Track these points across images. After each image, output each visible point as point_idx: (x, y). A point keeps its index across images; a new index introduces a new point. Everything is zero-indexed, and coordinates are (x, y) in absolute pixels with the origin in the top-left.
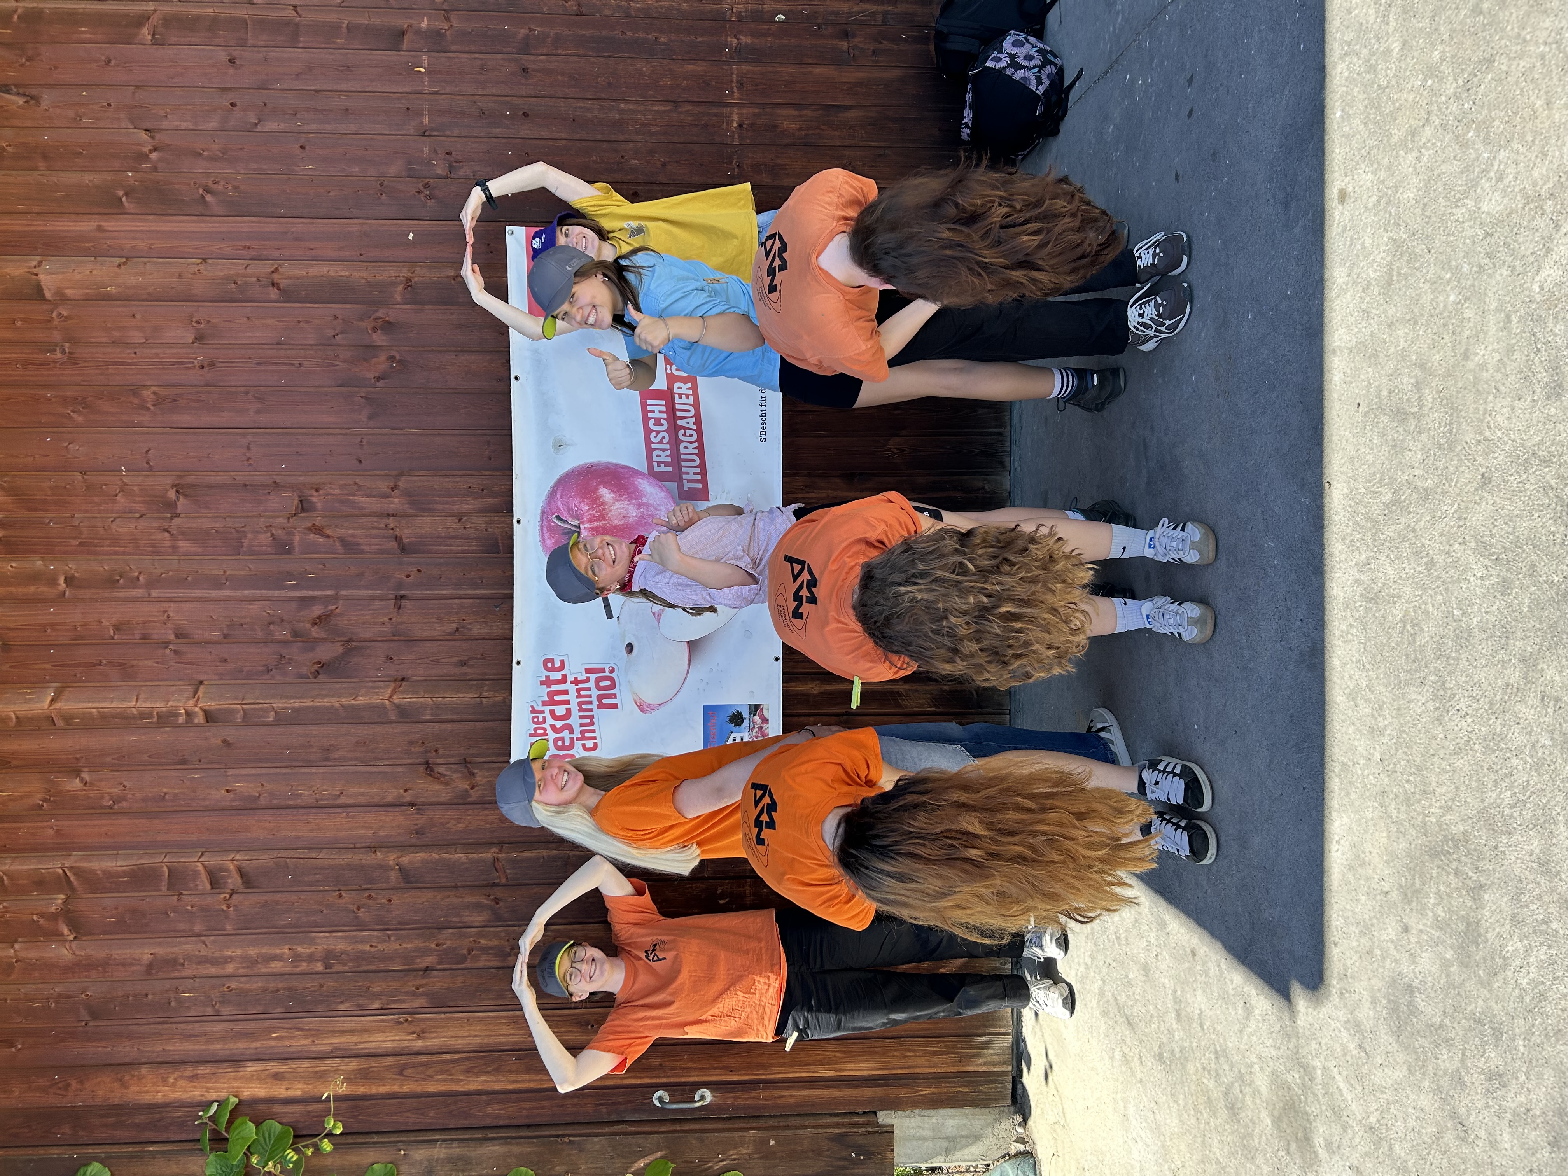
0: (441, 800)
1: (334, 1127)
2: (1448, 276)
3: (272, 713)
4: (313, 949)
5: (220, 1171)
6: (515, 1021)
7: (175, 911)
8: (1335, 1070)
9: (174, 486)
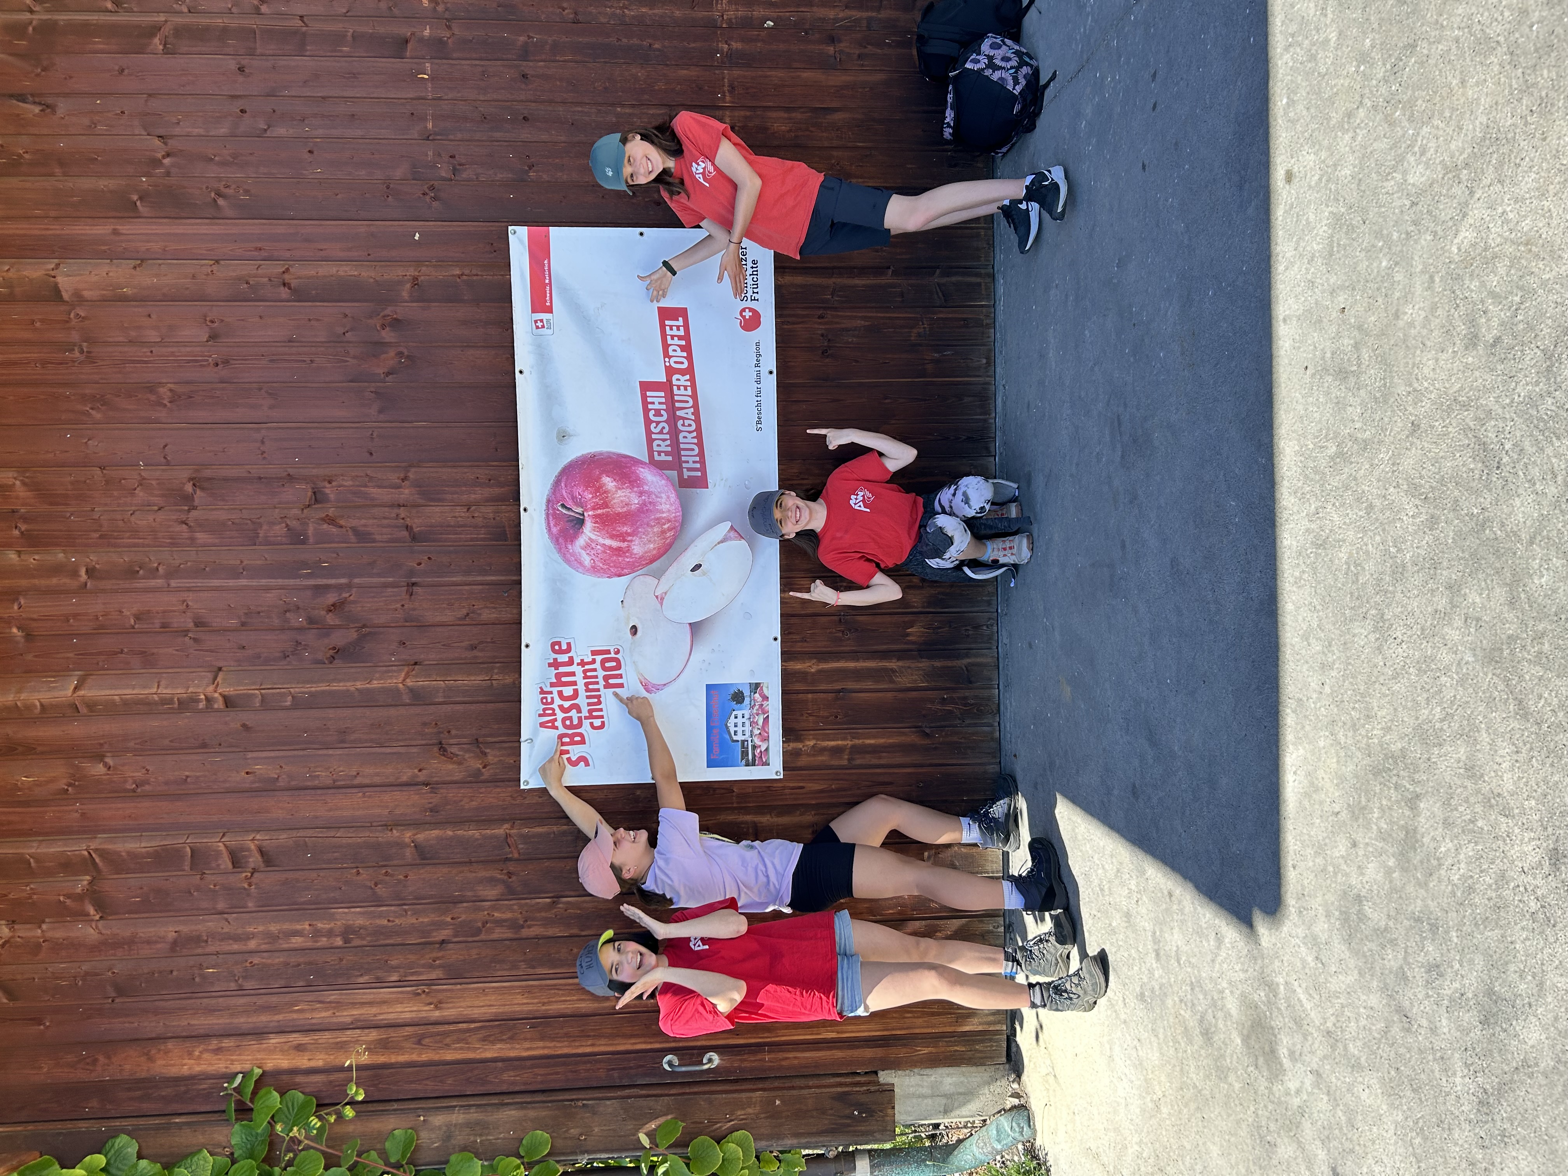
0: (455, 779)
1: (356, 1093)
2: (1380, 244)
3: (290, 698)
4: (332, 925)
5: (244, 1140)
6: (529, 991)
7: (198, 890)
8: (1296, 983)
9: (190, 479)
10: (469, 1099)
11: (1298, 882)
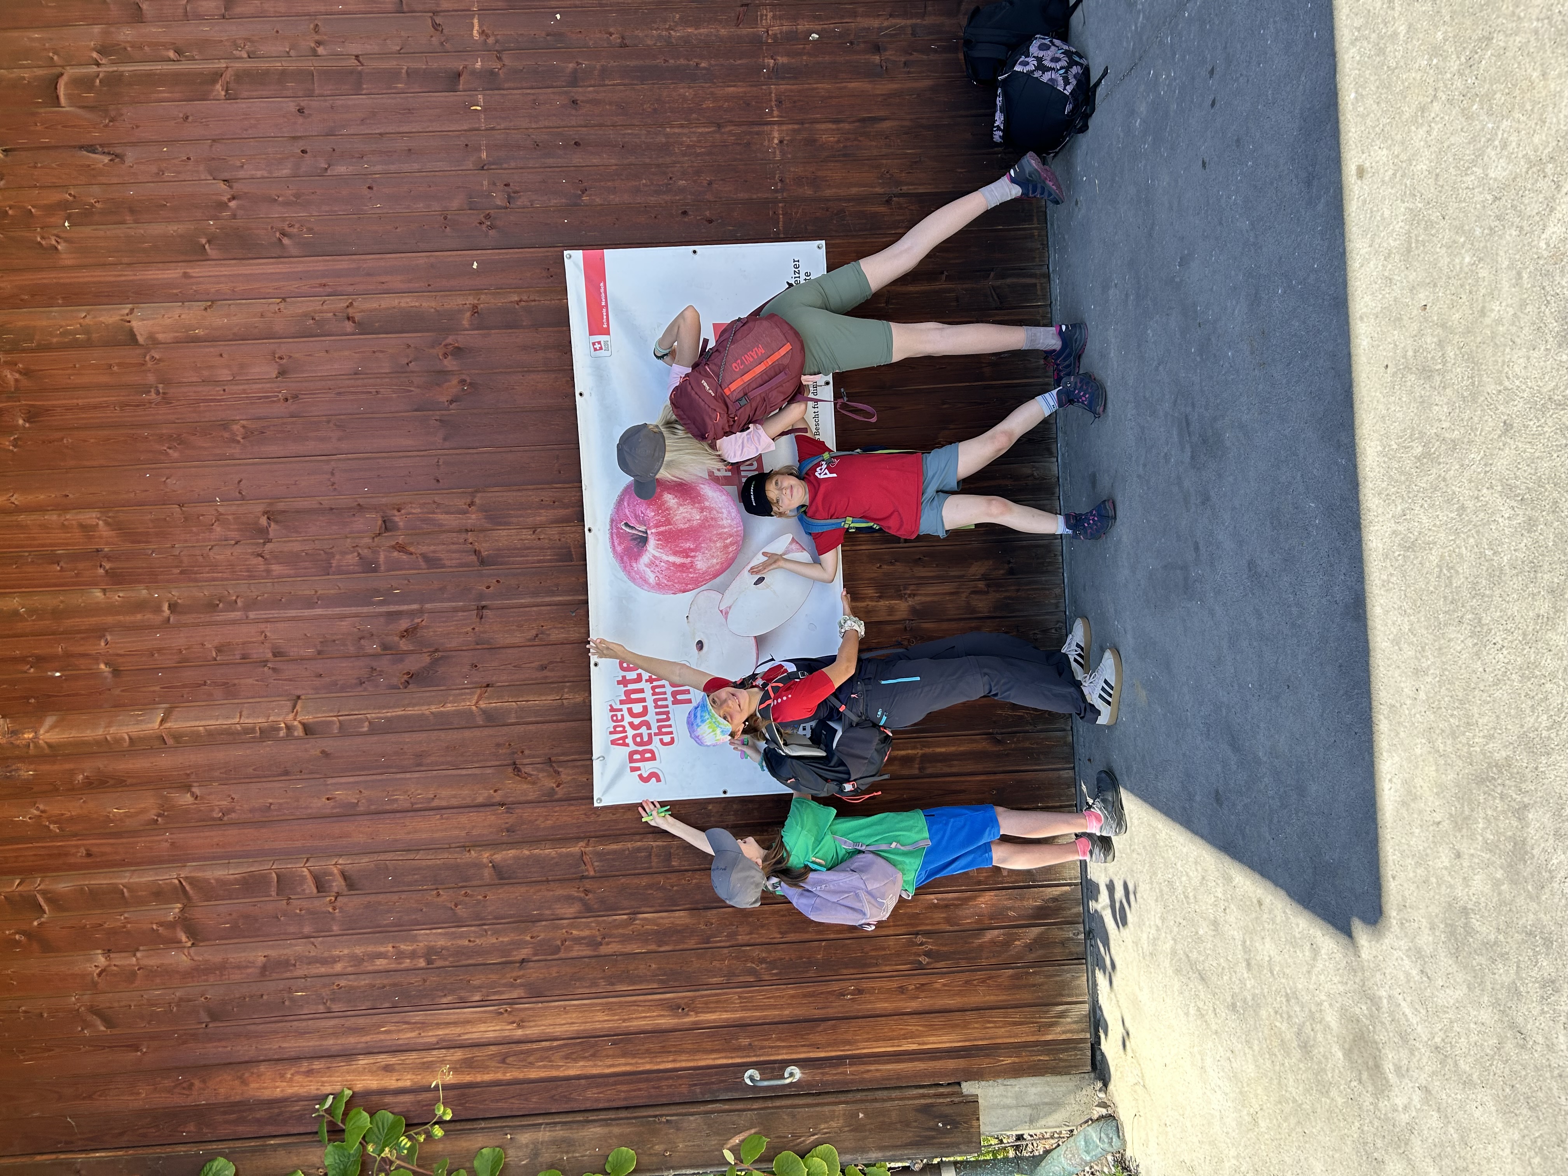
0: (529, 798)
1: (444, 1113)
2: (1462, 240)
3: (367, 724)
4: (415, 946)
5: (338, 1161)
6: (608, 1008)
7: (284, 915)
8: (1400, 997)
9: (265, 513)
10: (555, 1116)
11: (1398, 892)
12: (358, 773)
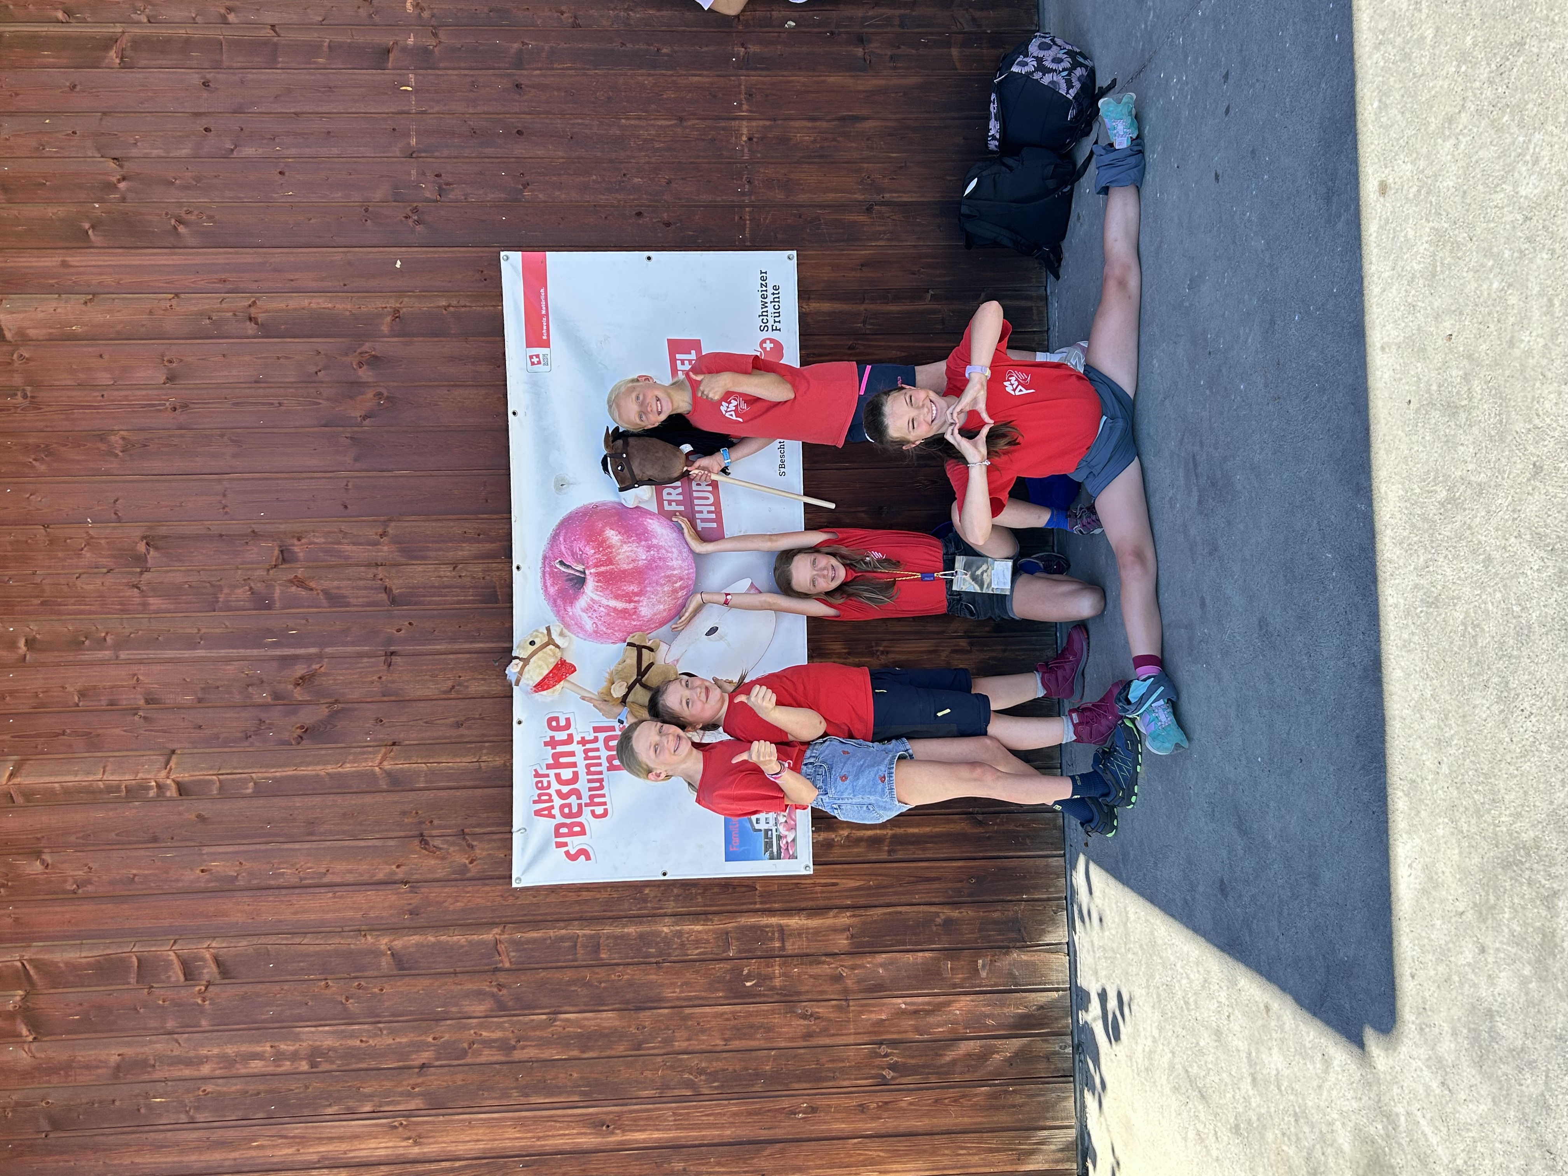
0: (438, 876)
2: (1490, 263)
3: (252, 784)
4: (297, 1046)
6: (521, 1124)
7: (145, 1006)
8: (1419, 1114)
9: (144, 538)
11: (1418, 994)
12: (239, 841)
